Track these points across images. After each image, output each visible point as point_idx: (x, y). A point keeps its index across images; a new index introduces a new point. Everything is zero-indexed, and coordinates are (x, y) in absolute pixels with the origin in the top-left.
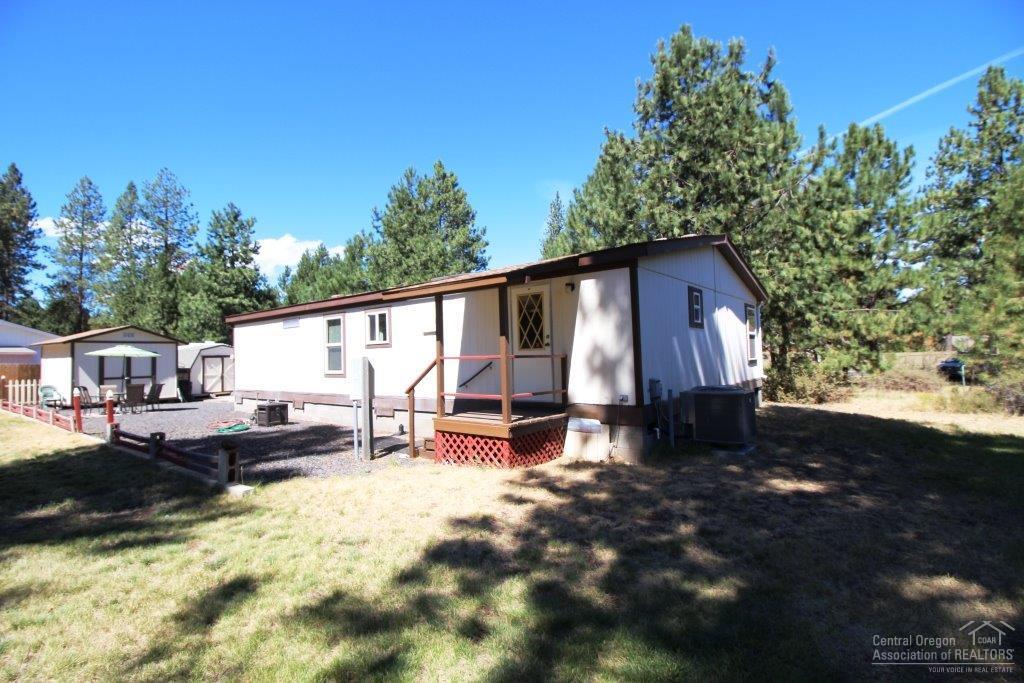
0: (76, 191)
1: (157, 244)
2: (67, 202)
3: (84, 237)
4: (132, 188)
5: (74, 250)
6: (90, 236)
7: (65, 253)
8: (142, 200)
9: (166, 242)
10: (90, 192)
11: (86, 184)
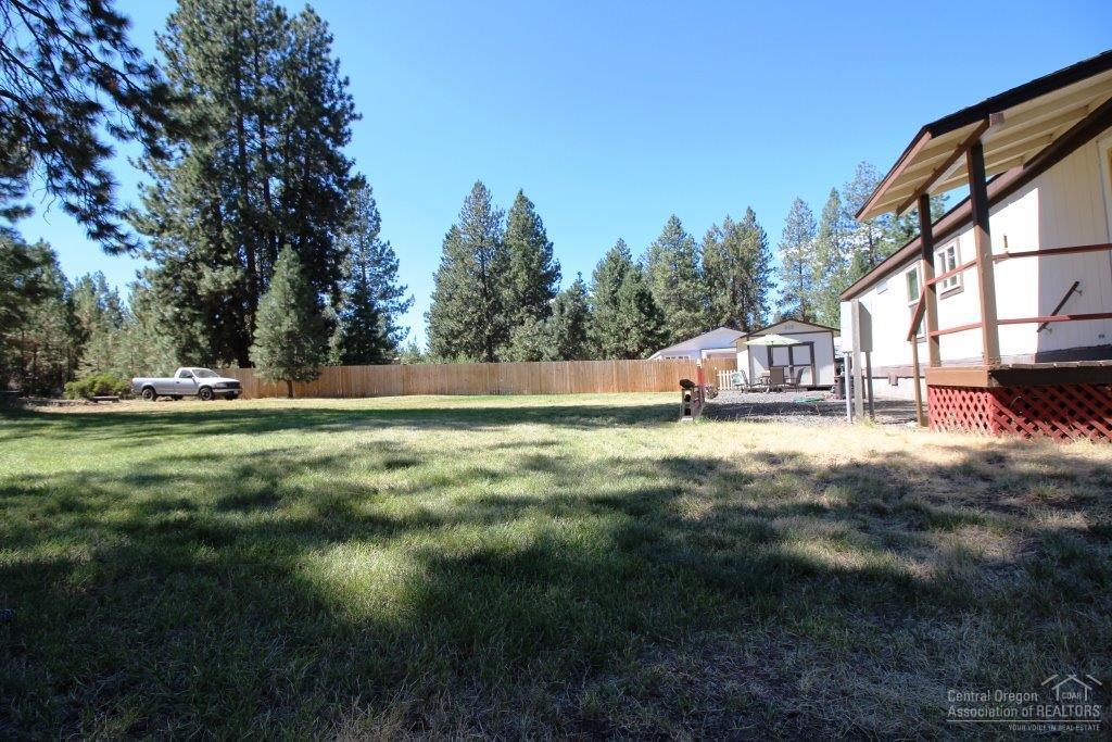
0: (792, 213)
1: (862, 242)
2: (785, 225)
3: (801, 253)
4: (834, 194)
5: (796, 264)
6: (806, 250)
7: (788, 270)
8: (844, 203)
9: (870, 237)
10: (803, 210)
11: (799, 204)
